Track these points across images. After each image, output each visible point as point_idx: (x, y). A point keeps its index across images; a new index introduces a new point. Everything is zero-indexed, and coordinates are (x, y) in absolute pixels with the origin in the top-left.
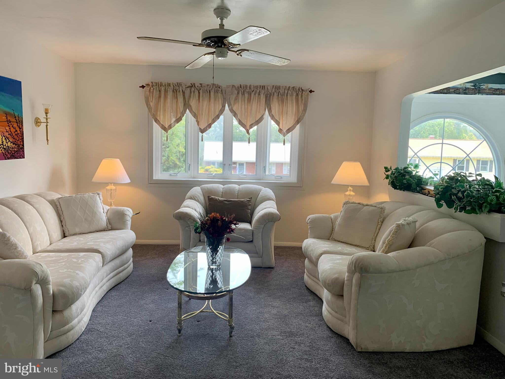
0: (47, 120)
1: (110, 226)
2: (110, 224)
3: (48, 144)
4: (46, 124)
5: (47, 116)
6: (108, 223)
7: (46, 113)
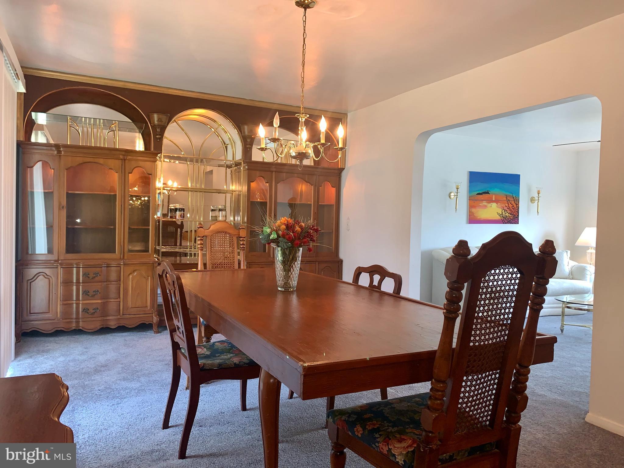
0: (538, 198)
1: (572, 276)
2: (572, 275)
3: (538, 215)
4: (538, 201)
5: (539, 196)
6: (570, 274)
7: (538, 194)
